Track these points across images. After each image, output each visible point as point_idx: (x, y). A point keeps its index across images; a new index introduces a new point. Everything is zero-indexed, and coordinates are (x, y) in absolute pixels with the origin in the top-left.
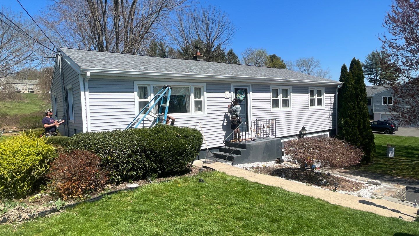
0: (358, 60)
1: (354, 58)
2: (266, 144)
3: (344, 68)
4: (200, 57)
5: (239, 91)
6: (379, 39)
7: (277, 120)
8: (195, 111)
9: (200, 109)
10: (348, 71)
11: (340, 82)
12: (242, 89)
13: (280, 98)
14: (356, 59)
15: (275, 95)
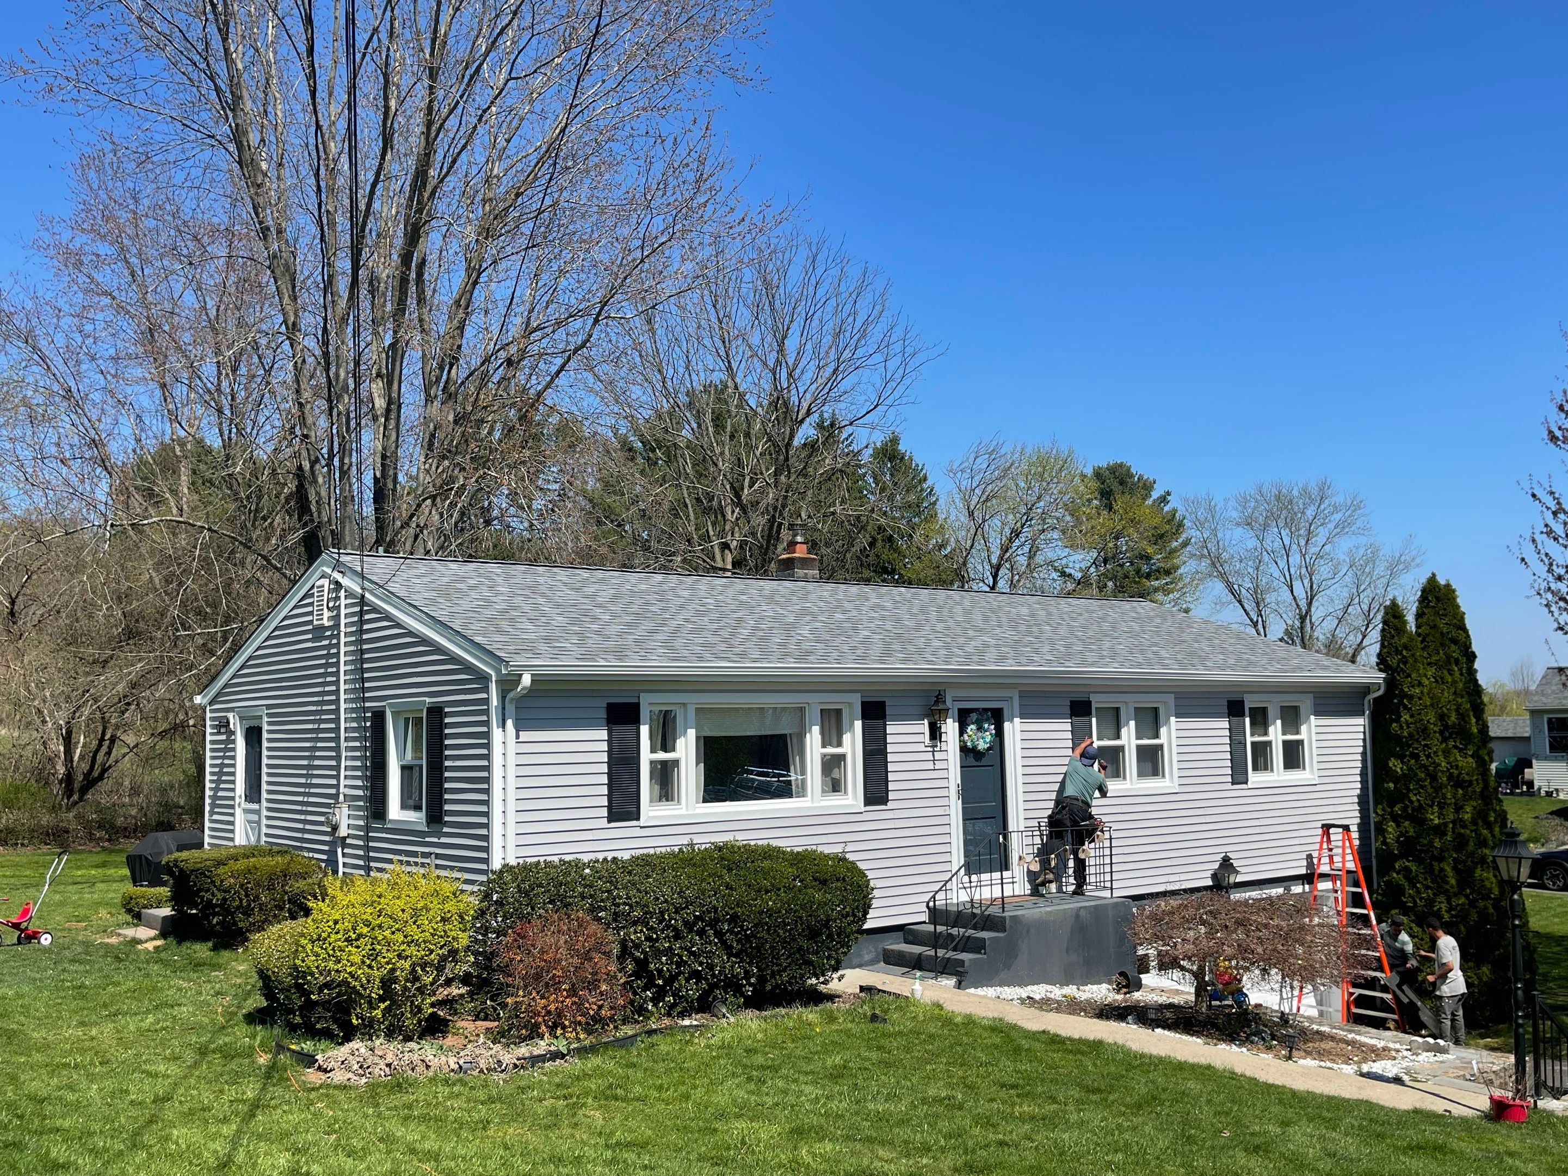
0: (1448, 586)
1: (1434, 575)
2: (1077, 916)
3: (1393, 614)
4: (805, 563)
5: (974, 716)
6: (1534, 496)
7: (1115, 826)
8: (823, 791)
9: (835, 786)
10: (1412, 626)
11: (1380, 670)
12: (986, 710)
13: (1129, 738)
14: (1442, 581)
15: (1112, 731)
